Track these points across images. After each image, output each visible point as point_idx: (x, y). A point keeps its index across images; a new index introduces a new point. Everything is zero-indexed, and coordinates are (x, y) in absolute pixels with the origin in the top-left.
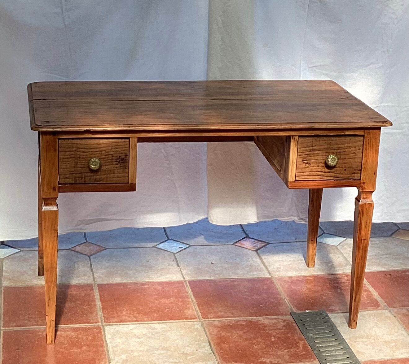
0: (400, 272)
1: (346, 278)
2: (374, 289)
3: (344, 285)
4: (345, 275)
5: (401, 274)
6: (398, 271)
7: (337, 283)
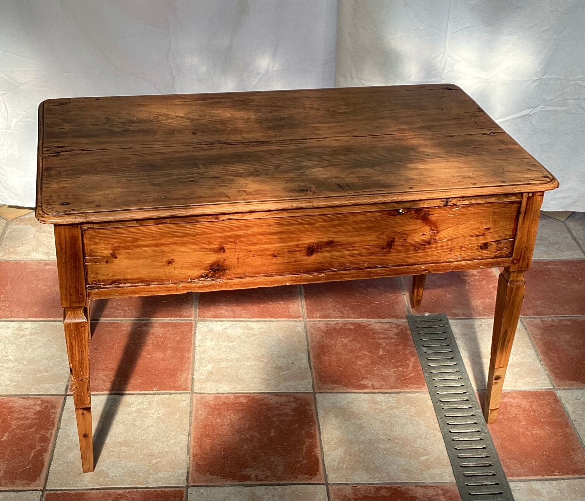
0: (541, 264)
3: (474, 279)
6: (538, 262)
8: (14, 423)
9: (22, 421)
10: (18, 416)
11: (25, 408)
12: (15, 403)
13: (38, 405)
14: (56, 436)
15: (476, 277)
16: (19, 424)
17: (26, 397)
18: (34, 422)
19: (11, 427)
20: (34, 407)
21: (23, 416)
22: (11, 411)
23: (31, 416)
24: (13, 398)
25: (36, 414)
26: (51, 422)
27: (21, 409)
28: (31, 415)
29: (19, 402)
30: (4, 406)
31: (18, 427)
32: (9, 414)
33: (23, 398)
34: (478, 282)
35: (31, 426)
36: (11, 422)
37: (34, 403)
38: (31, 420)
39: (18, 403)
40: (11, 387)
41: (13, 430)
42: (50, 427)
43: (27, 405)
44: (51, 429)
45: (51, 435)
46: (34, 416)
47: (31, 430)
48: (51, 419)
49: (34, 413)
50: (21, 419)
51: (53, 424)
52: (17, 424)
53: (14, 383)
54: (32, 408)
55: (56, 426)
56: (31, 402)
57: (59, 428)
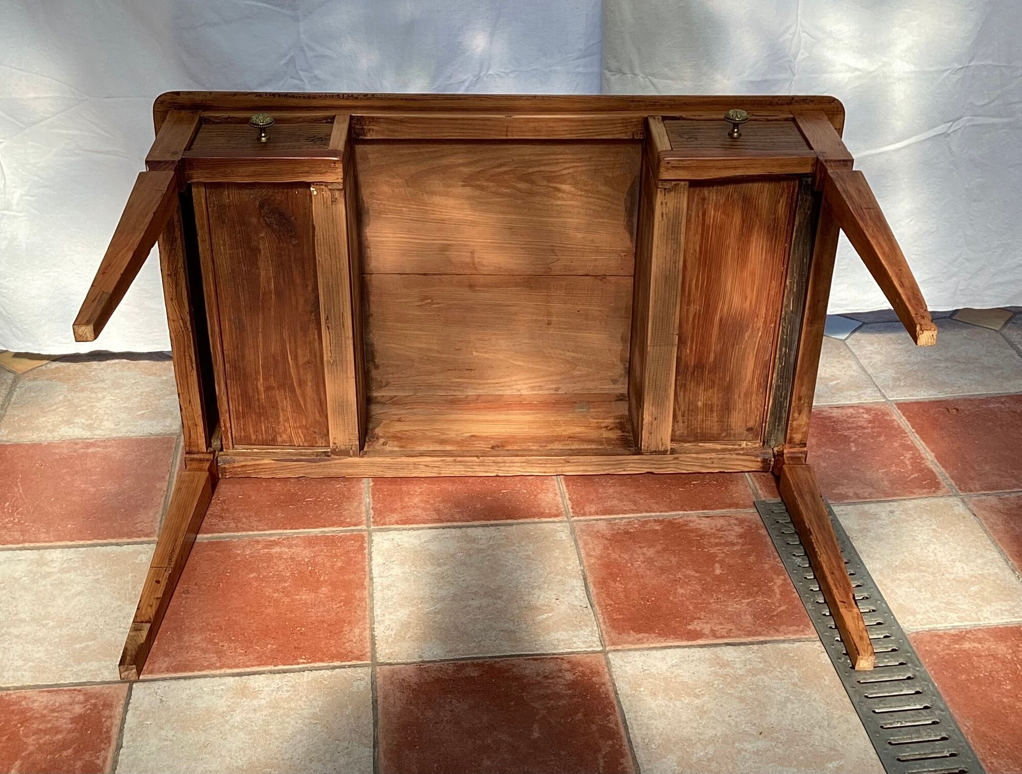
0: (977, 403)
1: (865, 416)
2: (926, 443)
3: (864, 433)
4: (864, 409)
5: (978, 407)
6: (970, 400)
7: (849, 429)
8: (31, 740)
9: (47, 737)
10: (40, 727)
11: (53, 711)
12: (34, 701)
13: (78, 703)
14: (115, 762)
15: (866, 431)
16: (41, 741)
17: (54, 689)
18: (70, 736)
19: (26, 749)
20: (70, 707)
21: (49, 726)
22: (25, 717)
23: (64, 726)
24: (30, 693)
25: (74, 720)
26: (104, 736)
27: (44, 712)
28: (64, 723)
29: (40, 699)
30: (12, 708)
31: (40, 749)
32: (22, 723)
33: (48, 692)
34: (872, 438)
35: (64, 745)
36: (25, 740)
37: (70, 700)
38: (64, 733)
39: (39, 702)
40: (25, 670)
41: (31, 754)
42: (103, 746)
43: (57, 704)
44: (103, 749)
45: (104, 762)
46: (70, 726)
47: (65, 753)
48: (105, 730)
49: (71, 719)
50: (45, 732)
51: (109, 739)
52: (38, 743)
53: (31, 664)
54: (67, 710)
55: (114, 743)
56: (64, 698)
57: (119, 747)
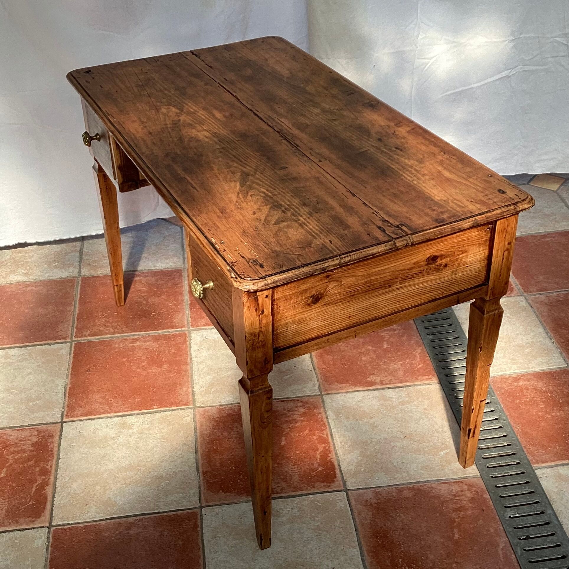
5: (539, 240)
